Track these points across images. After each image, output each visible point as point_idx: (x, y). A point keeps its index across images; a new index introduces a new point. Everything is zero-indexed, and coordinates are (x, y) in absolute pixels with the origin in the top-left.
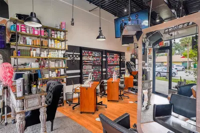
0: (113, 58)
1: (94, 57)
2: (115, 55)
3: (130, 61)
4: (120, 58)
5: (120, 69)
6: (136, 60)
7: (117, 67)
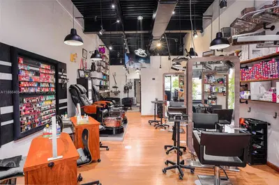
0: (37, 74)
2: (43, 66)
3: (76, 83)
4: (57, 77)
5: (57, 102)
6: (90, 82)
7: (48, 98)
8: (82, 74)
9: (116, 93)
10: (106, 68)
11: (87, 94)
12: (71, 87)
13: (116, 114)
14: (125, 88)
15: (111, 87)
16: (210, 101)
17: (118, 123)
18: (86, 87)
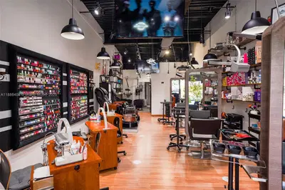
0: (78, 80)
1: (47, 75)
2: (81, 74)
3: (99, 86)
4: (88, 82)
5: (88, 101)
6: (110, 85)
7: (84, 98)
8: (103, 78)
9: (128, 95)
10: (120, 73)
11: (108, 95)
12: (97, 89)
13: (131, 112)
14: (136, 90)
15: (124, 89)
16: (212, 103)
17: (133, 118)
18: (107, 90)
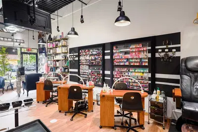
1: (92, 55)
